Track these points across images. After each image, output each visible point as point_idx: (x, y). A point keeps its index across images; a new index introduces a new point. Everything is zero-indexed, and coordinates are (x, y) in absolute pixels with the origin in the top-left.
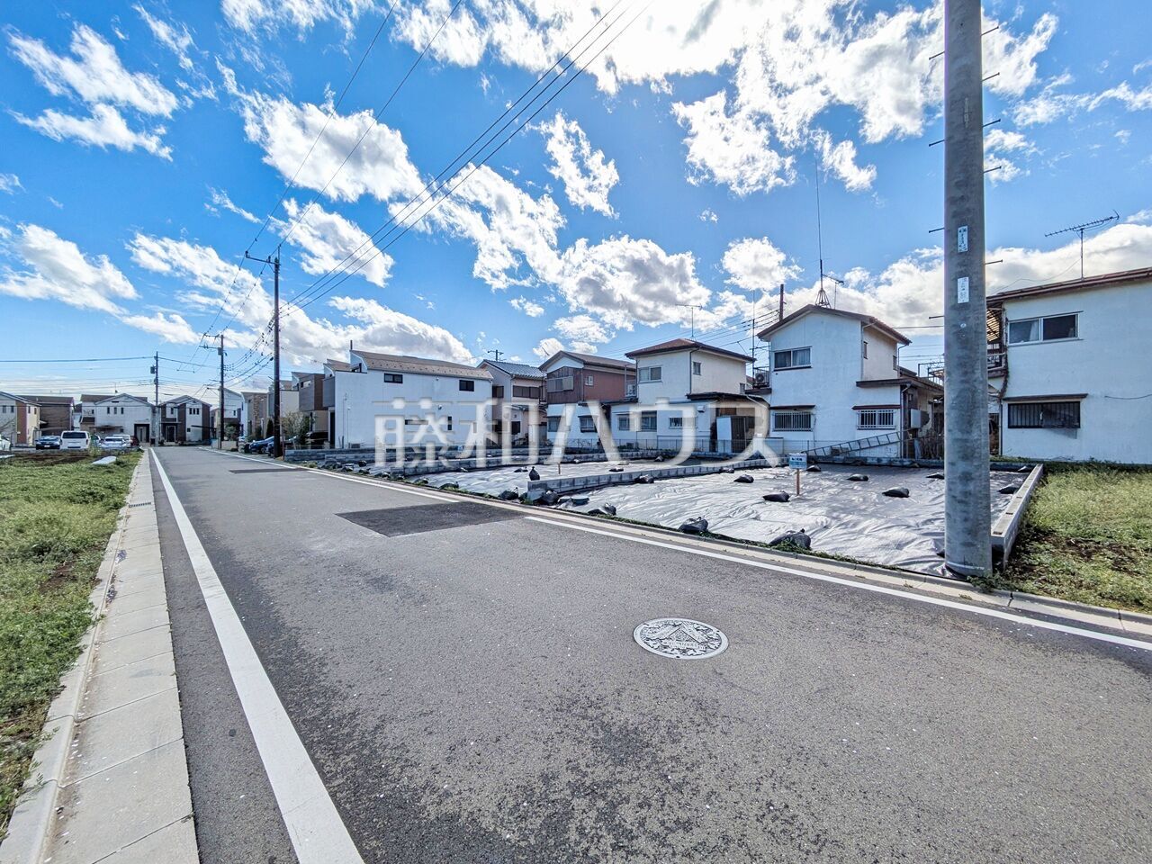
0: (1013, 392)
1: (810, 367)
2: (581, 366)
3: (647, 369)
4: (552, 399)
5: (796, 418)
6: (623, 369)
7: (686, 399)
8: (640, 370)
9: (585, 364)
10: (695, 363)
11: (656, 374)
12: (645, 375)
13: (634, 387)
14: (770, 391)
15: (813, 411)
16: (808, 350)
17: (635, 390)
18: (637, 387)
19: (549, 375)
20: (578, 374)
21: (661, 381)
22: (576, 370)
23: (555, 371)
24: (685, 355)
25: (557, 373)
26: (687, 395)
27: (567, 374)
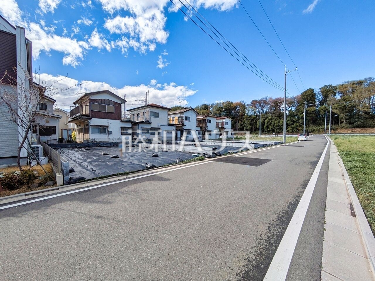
0: (208, 130)
1: (190, 121)
8: (151, 112)
9: (122, 101)
12: (153, 114)
16: (190, 117)
18: (150, 118)
19: (92, 100)
20: (117, 105)
21: (159, 118)
22: (115, 103)
23: (98, 99)
24: (166, 111)
25: (100, 101)
26: (168, 124)
27: (109, 104)
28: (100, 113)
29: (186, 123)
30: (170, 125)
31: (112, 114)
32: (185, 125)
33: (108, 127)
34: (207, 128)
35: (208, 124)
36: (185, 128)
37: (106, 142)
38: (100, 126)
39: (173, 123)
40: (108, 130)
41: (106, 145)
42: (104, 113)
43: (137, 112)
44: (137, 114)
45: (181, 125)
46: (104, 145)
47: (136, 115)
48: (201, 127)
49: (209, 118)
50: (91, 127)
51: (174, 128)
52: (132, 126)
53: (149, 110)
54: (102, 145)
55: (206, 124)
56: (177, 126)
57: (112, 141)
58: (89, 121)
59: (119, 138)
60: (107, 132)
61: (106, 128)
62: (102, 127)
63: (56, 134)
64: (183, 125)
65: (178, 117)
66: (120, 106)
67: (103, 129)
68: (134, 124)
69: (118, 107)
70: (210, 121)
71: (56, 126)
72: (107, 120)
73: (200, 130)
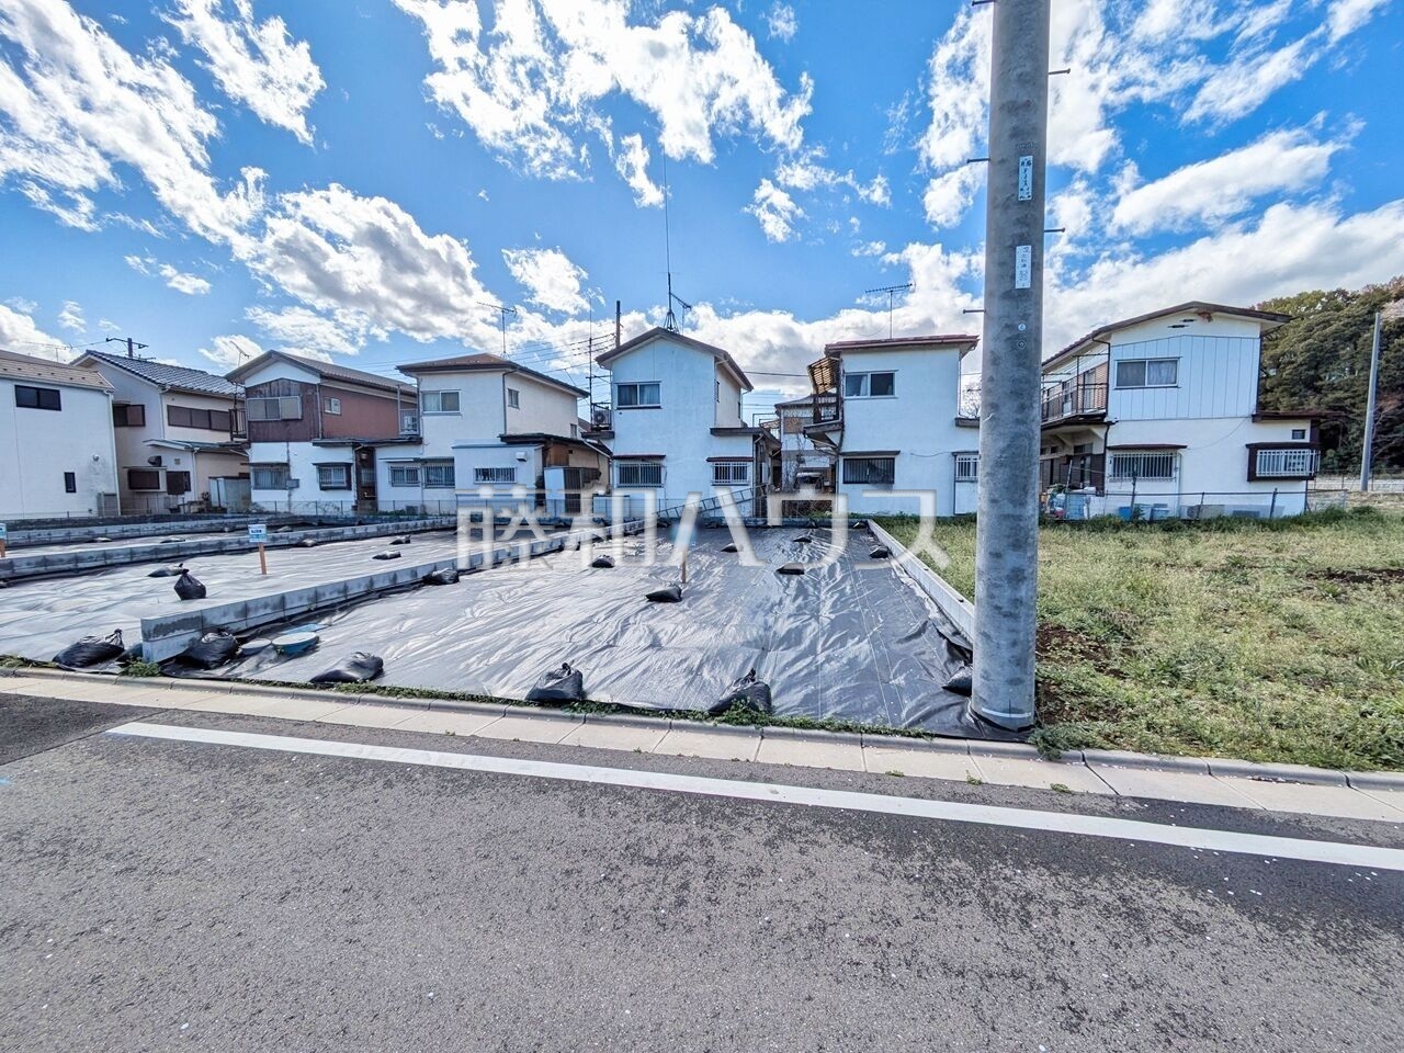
1: (659, 407)
2: (316, 380)
3: (436, 393)
4: (259, 433)
5: (644, 471)
6: (395, 392)
7: (499, 442)
8: (424, 394)
9: (323, 377)
10: (510, 391)
11: (450, 402)
12: (433, 403)
13: (414, 420)
14: (612, 436)
15: (664, 462)
16: (656, 385)
17: (416, 424)
18: (420, 420)
19: (248, 391)
20: (310, 392)
21: (459, 414)
22: (305, 386)
23: (258, 386)
24: (497, 378)
25: (268, 389)
26: (503, 436)
27: (287, 392)
28: (270, 424)
31: (299, 424)
33: (287, 465)
34: (843, 439)
35: (860, 408)
38: (271, 465)
40: (289, 478)
42: (275, 423)
49: (863, 363)
50: (252, 468)
51: (533, 452)
52: (356, 459)
53: (418, 387)
58: (246, 451)
59: (316, 502)
60: (287, 482)
61: (284, 468)
62: (274, 468)
63: (190, 490)
66: (316, 393)
67: (279, 474)
69: (311, 395)
70: (882, 384)
71: (187, 473)
72: (285, 444)
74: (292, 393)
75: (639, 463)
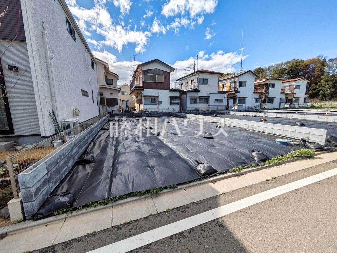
0: (269, 96)
1: (246, 87)
2: (169, 71)
3: (202, 79)
5: (242, 100)
11: (205, 82)
15: (246, 98)
16: (246, 82)
18: (198, 86)
19: (144, 71)
20: (166, 74)
21: (208, 85)
22: (164, 72)
23: (149, 70)
24: (217, 76)
25: (151, 71)
26: (218, 91)
27: (158, 73)
28: (151, 83)
29: (240, 89)
30: (220, 92)
31: (162, 84)
32: (240, 92)
34: (268, 95)
35: (271, 90)
36: (239, 95)
37: (156, 112)
38: (152, 96)
39: (223, 90)
40: (158, 100)
41: (156, 115)
42: (154, 83)
43: (186, 81)
44: (186, 83)
45: (235, 92)
46: (155, 115)
47: (184, 84)
48: (260, 93)
49: (272, 82)
50: (144, 97)
51: (226, 95)
52: (180, 96)
53: (198, 77)
54: (153, 115)
55: (267, 89)
56: (229, 93)
57: (161, 111)
58: (142, 92)
59: (168, 108)
60: (157, 102)
61: (157, 98)
62: (153, 98)
63: (118, 105)
64: (237, 92)
65: (231, 83)
66: (169, 75)
67: (154, 100)
68: (183, 93)
69: (167, 75)
70: (273, 86)
71: (117, 98)
72: (157, 90)
73: (258, 97)
74: (160, 74)
75: (242, 98)
